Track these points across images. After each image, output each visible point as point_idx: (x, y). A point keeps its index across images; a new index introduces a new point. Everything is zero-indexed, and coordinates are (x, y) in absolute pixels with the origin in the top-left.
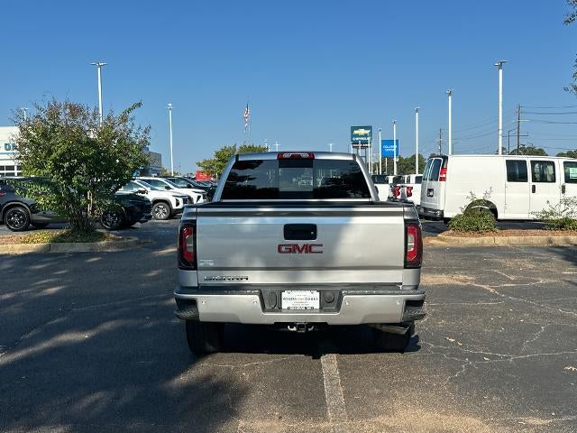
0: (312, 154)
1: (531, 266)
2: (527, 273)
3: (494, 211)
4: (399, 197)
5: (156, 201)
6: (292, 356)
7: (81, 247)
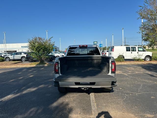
0: (87, 46)
1: (133, 69)
2: (132, 70)
3: (124, 57)
4: (103, 55)
5: (57, 56)
6: (83, 93)
7: (41, 65)
